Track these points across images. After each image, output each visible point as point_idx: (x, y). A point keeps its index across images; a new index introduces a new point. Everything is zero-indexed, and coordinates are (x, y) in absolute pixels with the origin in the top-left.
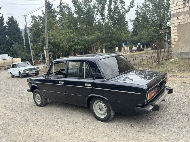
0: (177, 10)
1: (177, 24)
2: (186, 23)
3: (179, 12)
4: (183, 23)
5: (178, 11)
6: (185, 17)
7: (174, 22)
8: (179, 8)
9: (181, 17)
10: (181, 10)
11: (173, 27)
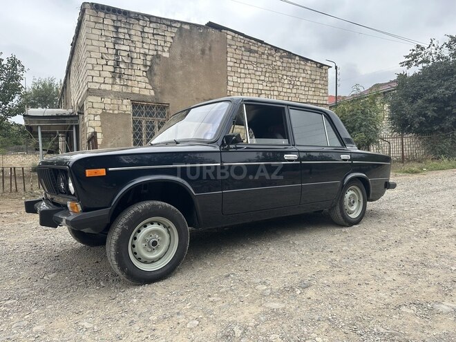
0: (101, 84)
1: (100, 112)
2: (116, 112)
3: (105, 90)
4: (111, 112)
5: (103, 87)
6: (115, 101)
7: (94, 106)
8: (104, 83)
9: (107, 100)
10: (108, 87)
11: (93, 116)
